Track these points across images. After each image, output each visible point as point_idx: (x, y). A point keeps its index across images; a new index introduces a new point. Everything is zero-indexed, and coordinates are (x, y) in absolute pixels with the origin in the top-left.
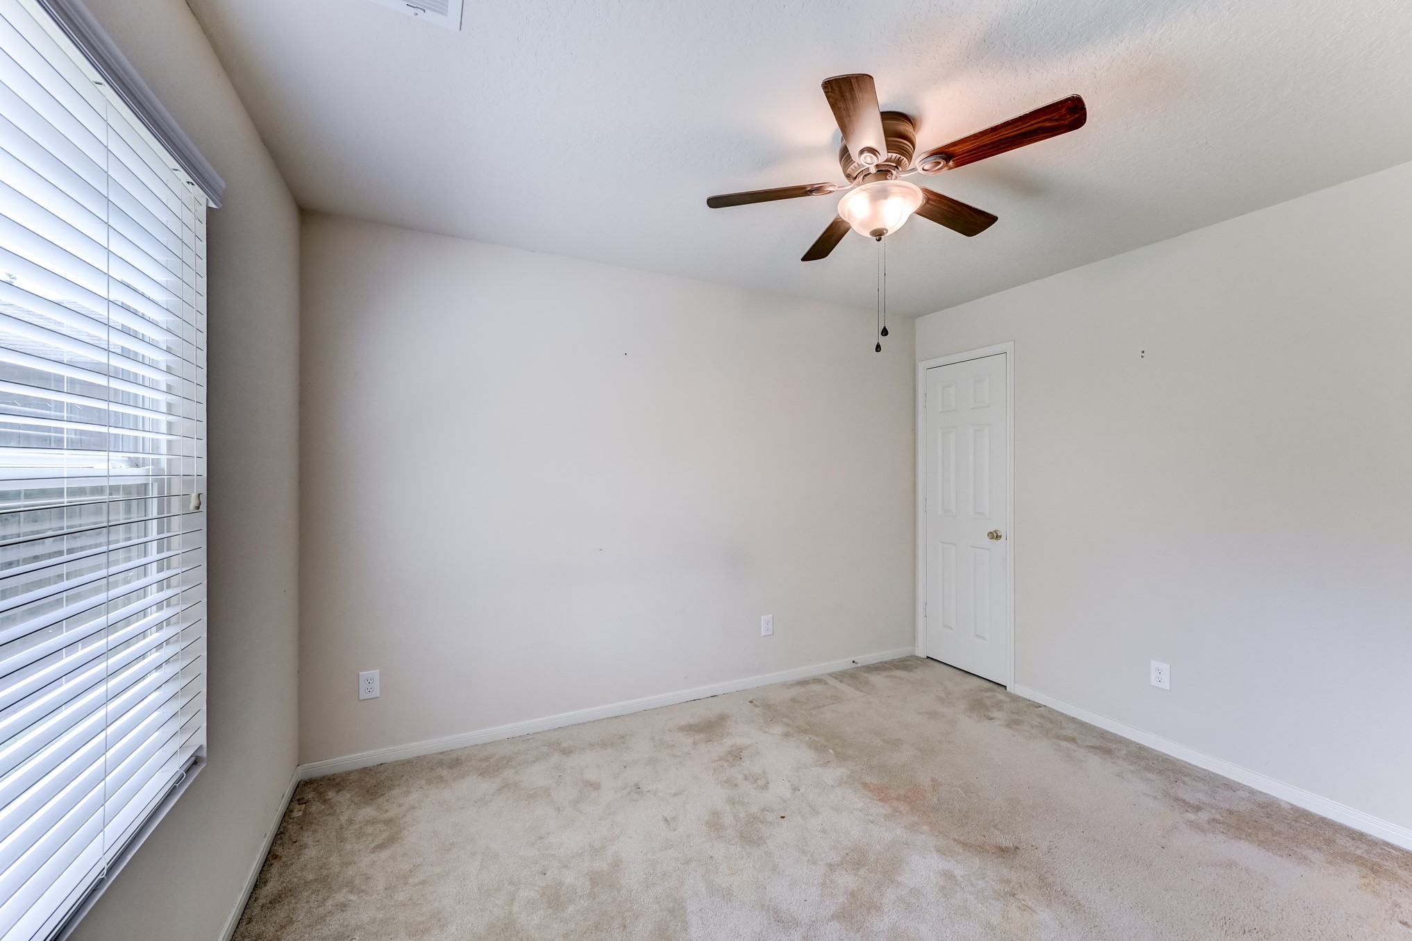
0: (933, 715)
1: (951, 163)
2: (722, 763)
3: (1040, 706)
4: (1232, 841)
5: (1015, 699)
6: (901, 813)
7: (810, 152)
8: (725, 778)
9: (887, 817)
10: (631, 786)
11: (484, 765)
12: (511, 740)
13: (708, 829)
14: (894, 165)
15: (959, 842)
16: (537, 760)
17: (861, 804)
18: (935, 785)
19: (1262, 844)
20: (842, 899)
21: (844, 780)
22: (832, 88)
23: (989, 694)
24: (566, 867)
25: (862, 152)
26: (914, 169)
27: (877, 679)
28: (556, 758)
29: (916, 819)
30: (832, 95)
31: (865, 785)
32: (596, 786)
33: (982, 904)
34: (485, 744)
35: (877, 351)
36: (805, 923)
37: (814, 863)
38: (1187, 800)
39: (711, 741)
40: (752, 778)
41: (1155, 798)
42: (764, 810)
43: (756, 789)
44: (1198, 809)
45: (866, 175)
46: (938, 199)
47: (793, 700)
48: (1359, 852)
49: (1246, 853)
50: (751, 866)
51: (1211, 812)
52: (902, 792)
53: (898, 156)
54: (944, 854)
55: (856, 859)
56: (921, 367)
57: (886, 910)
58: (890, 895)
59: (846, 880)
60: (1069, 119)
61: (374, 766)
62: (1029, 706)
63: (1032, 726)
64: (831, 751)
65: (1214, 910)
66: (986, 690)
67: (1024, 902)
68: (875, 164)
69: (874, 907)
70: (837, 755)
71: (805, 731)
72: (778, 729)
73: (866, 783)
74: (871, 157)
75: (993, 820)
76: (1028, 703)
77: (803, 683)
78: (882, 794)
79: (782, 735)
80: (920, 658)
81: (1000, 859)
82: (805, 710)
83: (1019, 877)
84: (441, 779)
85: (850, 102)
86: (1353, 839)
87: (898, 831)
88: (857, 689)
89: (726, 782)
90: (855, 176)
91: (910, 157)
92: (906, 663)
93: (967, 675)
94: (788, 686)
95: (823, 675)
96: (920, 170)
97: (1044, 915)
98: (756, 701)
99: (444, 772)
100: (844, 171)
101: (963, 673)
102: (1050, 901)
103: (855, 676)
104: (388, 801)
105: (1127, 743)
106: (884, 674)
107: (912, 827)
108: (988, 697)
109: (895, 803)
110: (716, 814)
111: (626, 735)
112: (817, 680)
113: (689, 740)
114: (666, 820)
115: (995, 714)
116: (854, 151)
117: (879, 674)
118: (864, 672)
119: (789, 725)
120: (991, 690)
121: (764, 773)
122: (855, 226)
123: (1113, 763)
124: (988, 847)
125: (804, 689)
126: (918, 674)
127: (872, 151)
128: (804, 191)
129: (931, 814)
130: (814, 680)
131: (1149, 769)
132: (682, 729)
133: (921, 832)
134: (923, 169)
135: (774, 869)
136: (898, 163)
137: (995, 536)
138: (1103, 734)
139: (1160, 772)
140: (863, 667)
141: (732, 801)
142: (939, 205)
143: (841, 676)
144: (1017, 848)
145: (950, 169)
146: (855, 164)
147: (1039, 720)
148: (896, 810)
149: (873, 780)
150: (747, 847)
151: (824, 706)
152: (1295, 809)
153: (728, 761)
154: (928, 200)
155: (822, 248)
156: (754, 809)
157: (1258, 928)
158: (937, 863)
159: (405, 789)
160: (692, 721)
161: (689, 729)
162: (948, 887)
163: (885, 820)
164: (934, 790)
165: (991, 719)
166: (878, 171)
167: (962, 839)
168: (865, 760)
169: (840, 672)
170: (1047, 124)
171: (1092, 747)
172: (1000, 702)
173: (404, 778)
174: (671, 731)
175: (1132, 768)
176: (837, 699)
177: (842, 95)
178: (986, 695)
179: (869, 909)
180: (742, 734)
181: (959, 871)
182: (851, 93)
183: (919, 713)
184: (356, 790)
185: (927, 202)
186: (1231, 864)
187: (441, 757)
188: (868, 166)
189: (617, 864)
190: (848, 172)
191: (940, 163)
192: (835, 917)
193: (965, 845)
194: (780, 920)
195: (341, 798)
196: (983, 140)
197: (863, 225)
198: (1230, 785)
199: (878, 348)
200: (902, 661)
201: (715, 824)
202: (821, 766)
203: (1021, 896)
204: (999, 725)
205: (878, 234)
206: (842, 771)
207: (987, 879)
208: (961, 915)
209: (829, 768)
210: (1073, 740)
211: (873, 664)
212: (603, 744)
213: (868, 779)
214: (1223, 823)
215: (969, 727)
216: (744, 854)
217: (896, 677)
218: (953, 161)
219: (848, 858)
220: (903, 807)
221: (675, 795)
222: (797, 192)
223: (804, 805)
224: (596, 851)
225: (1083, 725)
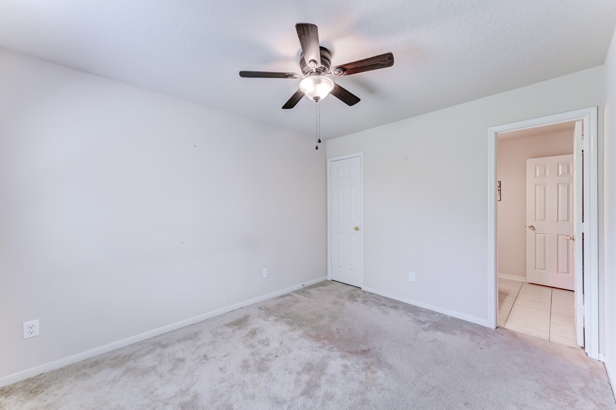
0: (335, 303)
1: (345, 73)
2: (247, 337)
3: (373, 294)
4: (435, 332)
5: (365, 292)
6: (326, 345)
7: (287, 59)
8: (249, 344)
9: (320, 347)
10: (201, 357)
11: (114, 362)
12: (131, 346)
13: (242, 369)
14: (323, 70)
15: (348, 352)
16: (147, 353)
17: (310, 344)
18: (338, 331)
19: (444, 331)
20: (304, 386)
21: (302, 335)
22: (300, 28)
23: (355, 292)
24: (167, 404)
25: (310, 61)
26: (331, 73)
27: (313, 291)
28: (159, 350)
29: (331, 346)
30: (300, 32)
31: (311, 336)
32: (182, 360)
33: (358, 374)
34: (114, 350)
35: (316, 149)
36: (289, 401)
37: (291, 373)
38: (422, 320)
39: (241, 328)
40: (262, 342)
41: (412, 322)
42: (268, 355)
43: (264, 346)
44: (425, 323)
45: (311, 73)
46: (339, 88)
47: (278, 305)
48: (469, 328)
49: (439, 335)
50: (263, 381)
51: (428, 323)
52: (325, 336)
53: (325, 66)
54: (343, 358)
55: (309, 367)
56: (329, 161)
57: (322, 386)
58: (323, 379)
59: (305, 377)
60: (388, 62)
61: (35, 377)
62: (369, 294)
63: (371, 302)
64: (296, 324)
65: (432, 357)
66: (354, 290)
67: (372, 370)
68: (315, 68)
69: (318, 386)
70: (298, 325)
71: (284, 317)
72: (272, 318)
73: (311, 335)
74: (314, 64)
75: (360, 340)
76: (369, 293)
77: (282, 297)
78: (317, 338)
79: (274, 321)
80: (329, 281)
81: (363, 355)
82: (284, 308)
83: (371, 360)
84: (85, 375)
85: (307, 37)
86: (467, 324)
87: (325, 352)
88: (305, 296)
89: (249, 346)
90: (306, 72)
91: (329, 68)
92: (324, 283)
93: (347, 285)
94: (276, 299)
95: (290, 292)
96: (333, 74)
97: (380, 373)
98: (262, 307)
99: (87, 371)
100: (302, 69)
101: (345, 284)
102: (381, 367)
103: (303, 291)
104: (46, 394)
105: (402, 303)
106: (316, 289)
107: (330, 350)
108: (355, 293)
109: (323, 341)
110: (245, 361)
111: (198, 332)
112: (288, 295)
113: (231, 330)
114: (221, 369)
115: (358, 299)
116: (307, 60)
117: (313, 289)
118: (308, 289)
119: (276, 316)
120: (356, 290)
121: (267, 338)
122: (307, 94)
123: (398, 311)
124: (359, 352)
125: (283, 299)
126: (329, 287)
127: (315, 61)
128: (285, 75)
129: (337, 343)
130: (286, 295)
131: (410, 312)
132: (226, 325)
133: (334, 351)
134: (334, 74)
135: (274, 380)
136: (324, 70)
137: (357, 229)
138: (394, 301)
139: (413, 313)
140: (307, 287)
141: (252, 354)
142: (339, 91)
143: (298, 292)
144: (369, 349)
145: (345, 75)
146: (307, 67)
147: (373, 299)
148: (324, 344)
149: (313, 333)
150: (261, 373)
151: (292, 305)
152: (451, 317)
153: (250, 336)
154: (335, 88)
155: (291, 104)
156: (263, 356)
157: (444, 360)
158: (341, 362)
159: (59, 385)
160: (231, 321)
161: (230, 325)
162: (345, 371)
163: (320, 349)
164: (338, 333)
165: (357, 301)
166: (316, 72)
167: (349, 350)
168: (310, 325)
169: (298, 290)
170: (380, 63)
171: (391, 307)
172: (360, 294)
173: (58, 379)
174: (221, 327)
175: (404, 312)
176: (297, 301)
177: (304, 33)
178: (354, 292)
179: (315, 387)
180: (256, 323)
181: (349, 363)
182: (308, 33)
183: (330, 303)
184: (22, 393)
185: (335, 89)
186: (435, 340)
187: (85, 362)
188: (313, 68)
189: (196, 396)
190: (303, 70)
191: (341, 72)
192: (302, 394)
193: (350, 352)
194: (278, 402)
195: (9, 401)
196: (358, 65)
197: (311, 94)
198: (433, 313)
199: (317, 148)
200: (322, 283)
201: (245, 366)
202: (292, 331)
203: (372, 368)
204: (360, 303)
205: (317, 99)
206: (301, 332)
207: (359, 364)
208: (351, 381)
209: (295, 331)
210: (385, 305)
211: (311, 285)
212: (185, 339)
213: (312, 333)
214: (432, 326)
215: (350, 306)
216: (260, 376)
217: (320, 289)
218: (346, 72)
219: (305, 368)
220: (326, 342)
221: (225, 356)
222: (282, 75)
223: (286, 349)
224: (183, 392)
225: (388, 299)
